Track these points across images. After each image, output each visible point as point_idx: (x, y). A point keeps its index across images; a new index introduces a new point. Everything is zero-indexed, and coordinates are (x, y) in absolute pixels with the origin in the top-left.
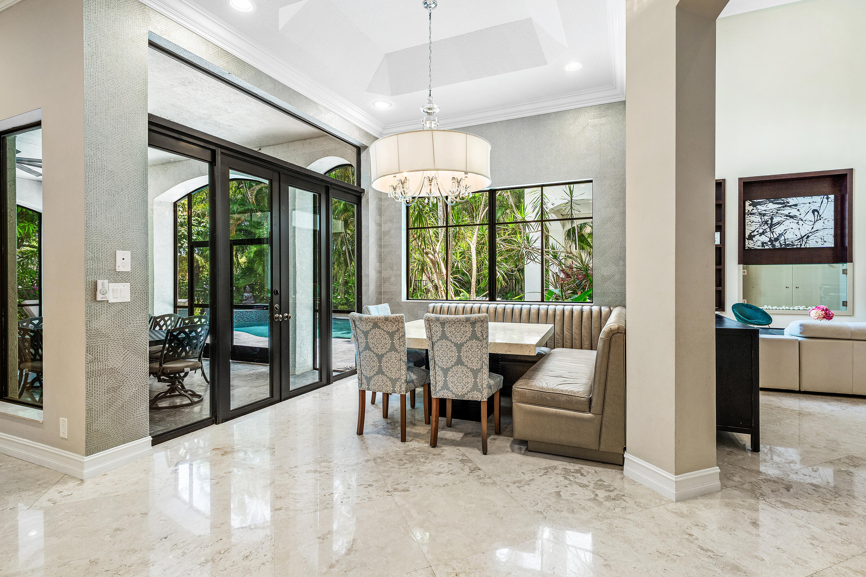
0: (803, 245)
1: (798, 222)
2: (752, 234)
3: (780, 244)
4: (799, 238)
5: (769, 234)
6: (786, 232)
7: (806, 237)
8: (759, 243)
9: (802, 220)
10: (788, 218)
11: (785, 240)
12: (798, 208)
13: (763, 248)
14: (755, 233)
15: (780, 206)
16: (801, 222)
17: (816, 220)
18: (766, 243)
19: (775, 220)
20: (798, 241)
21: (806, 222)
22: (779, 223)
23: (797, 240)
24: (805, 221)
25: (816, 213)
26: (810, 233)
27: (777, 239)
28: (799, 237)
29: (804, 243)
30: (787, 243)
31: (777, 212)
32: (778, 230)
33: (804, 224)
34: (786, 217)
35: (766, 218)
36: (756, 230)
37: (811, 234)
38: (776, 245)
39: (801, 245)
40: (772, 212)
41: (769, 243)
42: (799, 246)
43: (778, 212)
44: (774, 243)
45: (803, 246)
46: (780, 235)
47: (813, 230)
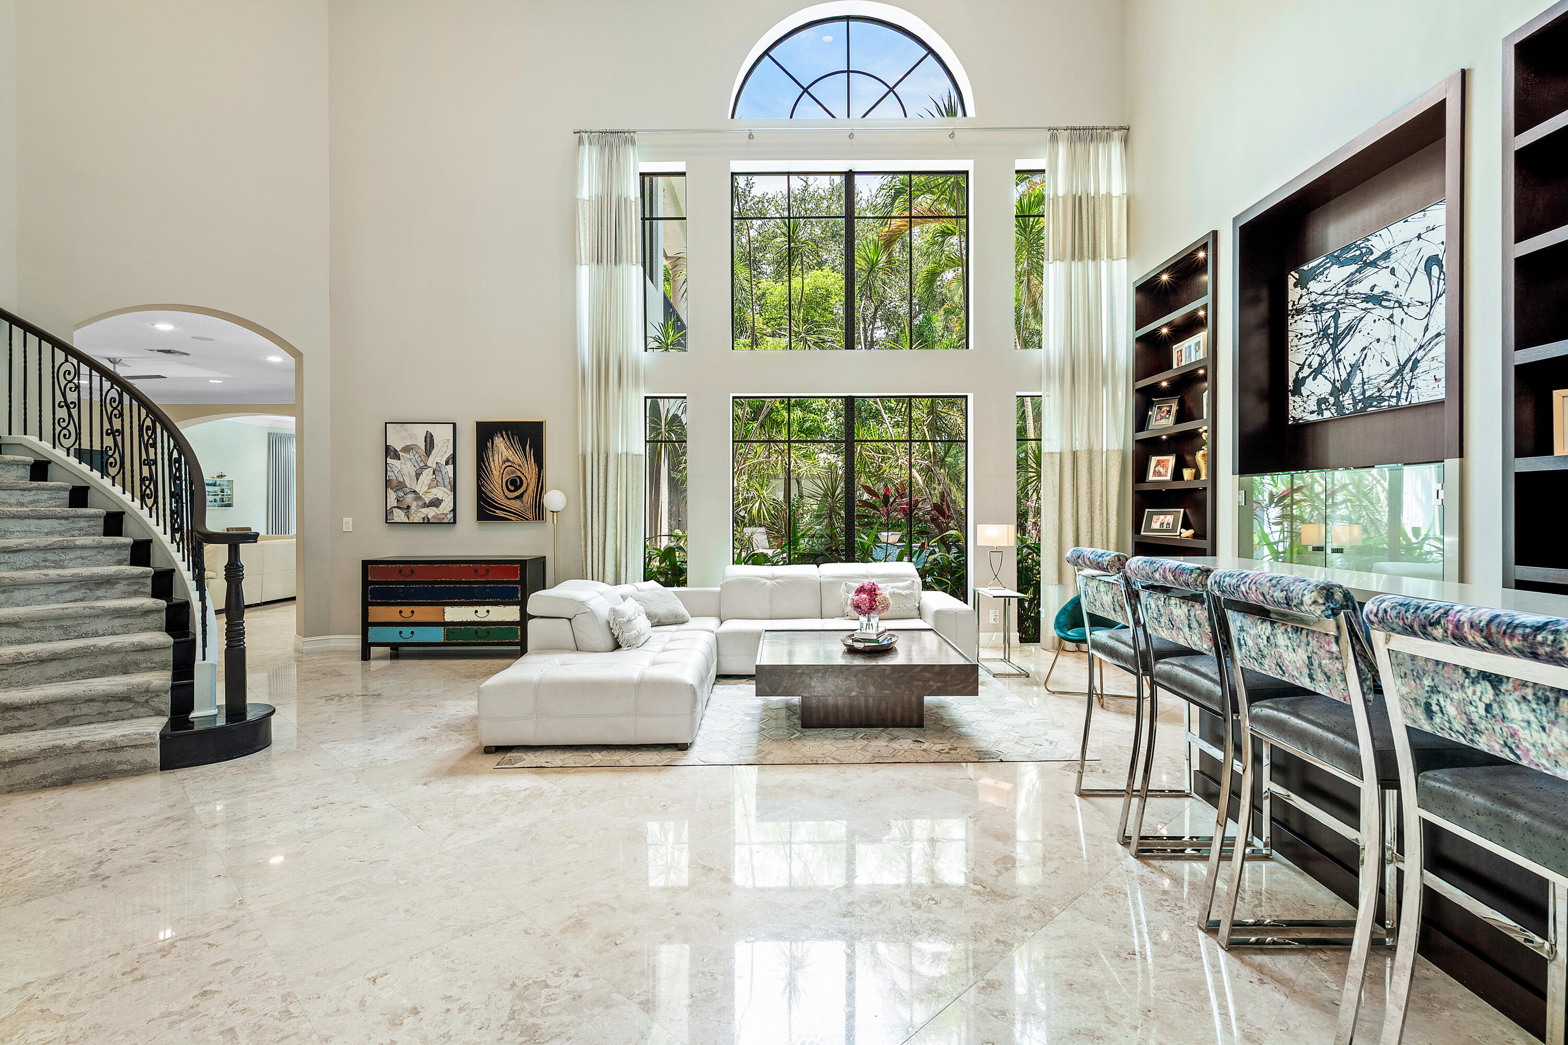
0: (1403, 396)
1: (1392, 316)
2: (1301, 375)
3: (1354, 398)
4: (1393, 372)
5: (1329, 370)
6: (1366, 355)
7: (1410, 364)
8: (1312, 405)
9: (1401, 306)
10: (1370, 305)
11: (1364, 383)
12: (1391, 263)
13: (1320, 417)
14: (1306, 371)
15: (1354, 267)
16: (1398, 314)
17: (1434, 297)
18: (1325, 400)
19: (1345, 319)
20: (1392, 384)
21: (1411, 311)
22: (1350, 330)
23: (1389, 381)
24: (1408, 306)
25: (1435, 270)
26: (1421, 347)
27: (1346, 384)
28: (1394, 366)
29: (1406, 388)
30: (1368, 394)
31: (1347, 293)
32: (1350, 351)
33: (1405, 317)
34: (1364, 305)
35: (1326, 316)
36: (1307, 363)
37: (1421, 353)
38: (1346, 403)
39: (1398, 396)
40: (1337, 295)
41: (1332, 400)
42: (1393, 402)
43: (1350, 290)
44: (1341, 399)
45: (1403, 402)
46: (1354, 367)
47: (1430, 334)
